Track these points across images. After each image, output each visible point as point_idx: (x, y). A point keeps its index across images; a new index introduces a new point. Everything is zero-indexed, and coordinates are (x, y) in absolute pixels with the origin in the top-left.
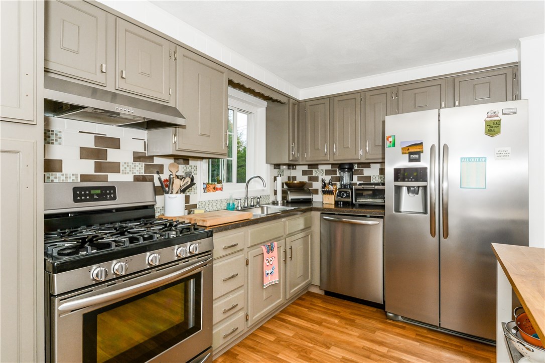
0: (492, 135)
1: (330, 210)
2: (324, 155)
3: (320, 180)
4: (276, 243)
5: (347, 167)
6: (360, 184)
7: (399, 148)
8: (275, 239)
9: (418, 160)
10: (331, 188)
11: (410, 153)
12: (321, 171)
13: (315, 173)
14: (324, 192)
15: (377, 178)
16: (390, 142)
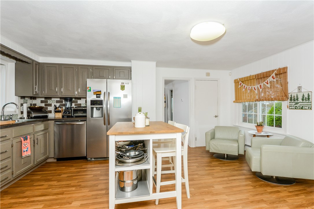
0: (123, 90)
1: (60, 119)
2: (56, 93)
3: (53, 105)
4: (29, 136)
5: (69, 99)
6: (76, 107)
7: (92, 92)
8: (28, 134)
9: (99, 97)
10: (60, 109)
11: (97, 95)
12: (53, 101)
13: (50, 102)
14: (56, 112)
15: (84, 105)
16: (89, 89)
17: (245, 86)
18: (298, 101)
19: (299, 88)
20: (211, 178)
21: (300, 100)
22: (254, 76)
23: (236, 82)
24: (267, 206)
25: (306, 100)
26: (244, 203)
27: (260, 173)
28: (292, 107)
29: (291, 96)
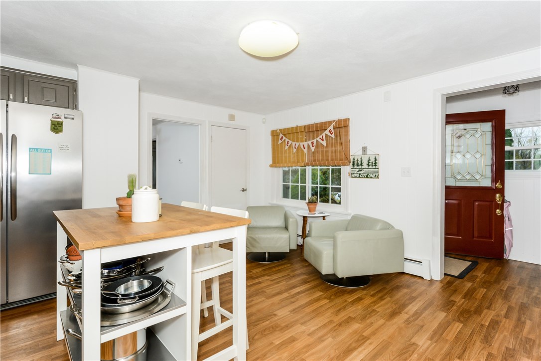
0: (57, 133)
17: (288, 142)
18: (363, 167)
19: (364, 149)
20: (264, 298)
21: (365, 165)
22: (303, 127)
23: (275, 134)
24: (359, 325)
25: (372, 166)
26: (331, 330)
27: (334, 275)
28: (355, 175)
29: (354, 159)
